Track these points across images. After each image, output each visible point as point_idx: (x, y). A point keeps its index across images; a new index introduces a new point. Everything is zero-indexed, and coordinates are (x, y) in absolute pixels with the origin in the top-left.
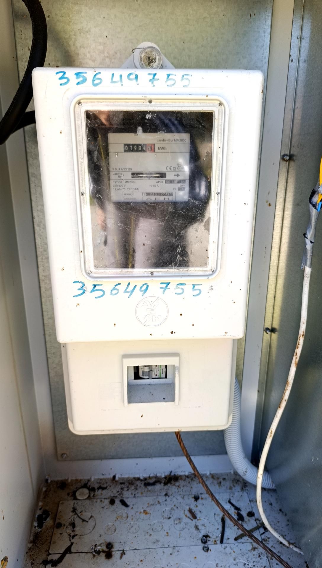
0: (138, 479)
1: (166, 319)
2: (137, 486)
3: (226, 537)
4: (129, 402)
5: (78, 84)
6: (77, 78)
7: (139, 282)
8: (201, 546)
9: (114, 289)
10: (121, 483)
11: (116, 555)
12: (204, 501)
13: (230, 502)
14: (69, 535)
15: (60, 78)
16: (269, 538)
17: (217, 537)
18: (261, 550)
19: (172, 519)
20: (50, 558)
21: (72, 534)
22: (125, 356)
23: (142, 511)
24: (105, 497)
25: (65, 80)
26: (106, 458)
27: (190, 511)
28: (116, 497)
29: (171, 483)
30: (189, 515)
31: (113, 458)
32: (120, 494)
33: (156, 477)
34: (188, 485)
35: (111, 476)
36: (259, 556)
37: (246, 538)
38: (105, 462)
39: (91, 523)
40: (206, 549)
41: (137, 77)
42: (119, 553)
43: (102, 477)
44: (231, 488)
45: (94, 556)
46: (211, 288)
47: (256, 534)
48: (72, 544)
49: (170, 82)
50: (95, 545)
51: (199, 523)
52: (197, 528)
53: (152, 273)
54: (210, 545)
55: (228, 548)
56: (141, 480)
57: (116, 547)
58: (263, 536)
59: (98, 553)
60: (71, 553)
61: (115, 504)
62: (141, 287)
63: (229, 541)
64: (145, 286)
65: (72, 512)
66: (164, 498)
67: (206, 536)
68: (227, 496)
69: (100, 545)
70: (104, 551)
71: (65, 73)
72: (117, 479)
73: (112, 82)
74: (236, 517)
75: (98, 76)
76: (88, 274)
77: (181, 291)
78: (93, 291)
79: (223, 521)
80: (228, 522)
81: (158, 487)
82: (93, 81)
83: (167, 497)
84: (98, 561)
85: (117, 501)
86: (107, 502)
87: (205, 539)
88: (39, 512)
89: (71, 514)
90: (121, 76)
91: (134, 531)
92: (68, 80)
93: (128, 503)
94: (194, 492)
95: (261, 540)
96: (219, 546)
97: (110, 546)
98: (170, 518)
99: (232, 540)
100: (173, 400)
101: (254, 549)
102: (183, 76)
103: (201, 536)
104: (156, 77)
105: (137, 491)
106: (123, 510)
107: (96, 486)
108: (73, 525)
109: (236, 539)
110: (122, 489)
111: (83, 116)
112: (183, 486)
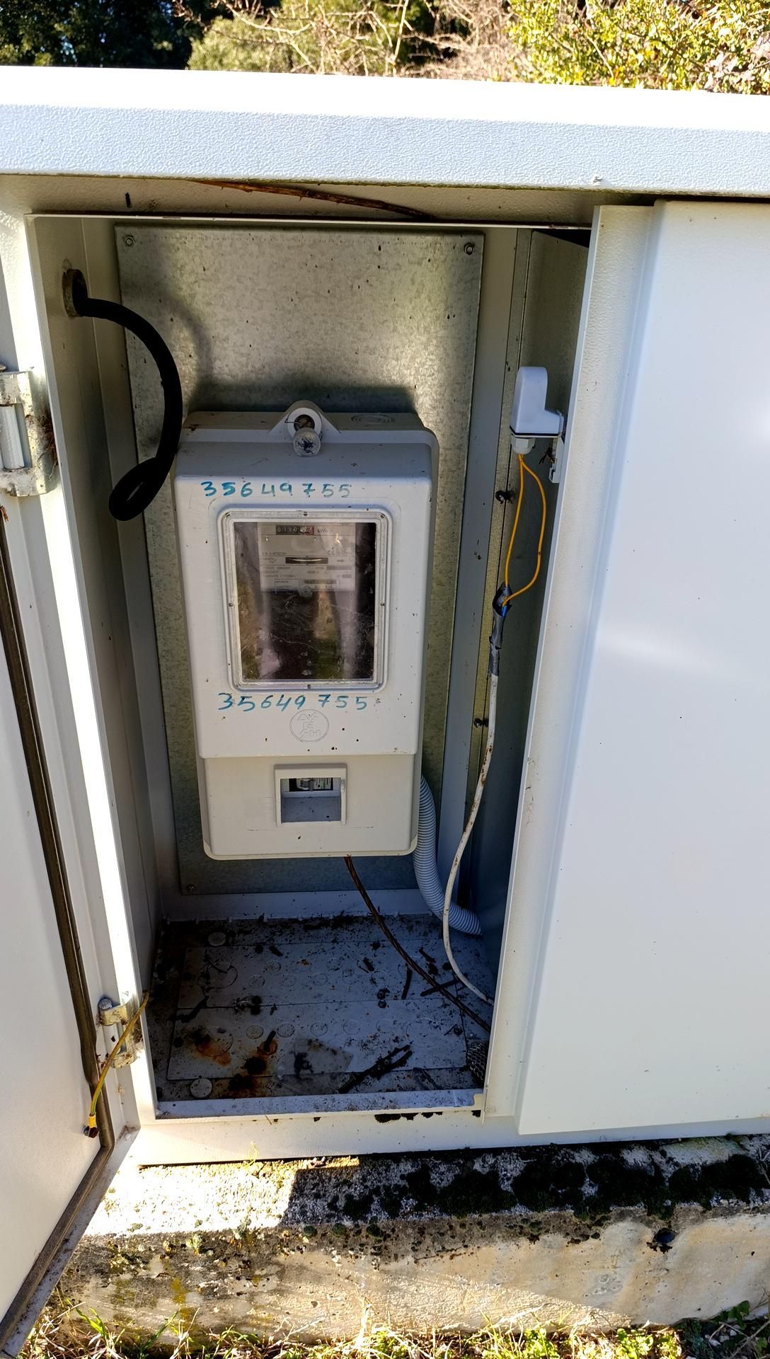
0: (296, 921)
1: (326, 734)
2: (294, 929)
3: (410, 991)
4: (283, 821)
5: (225, 494)
6: (224, 489)
7: (295, 695)
8: (376, 1001)
9: (265, 701)
10: (271, 927)
11: (266, 1010)
12: (385, 950)
13: (421, 951)
14: (203, 988)
15: (206, 489)
16: (467, 994)
17: (398, 992)
18: (454, 1007)
19: (341, 970)
20: (179, 1013)
21: (206, 987)
22: (279, 767)
23: (300, 960)
24: (249, 943)
25: (212, 491)
26: (251, 891)
27: (366, 961)
28: (264, 944)
29: (342, 927)
30: (364, 966)
31: (260, 891)
32: (269, 940)
33: (321, 918)
34: (367, 929)
35: (257, 917)
36: (451, 1014)
37: (437, 994)
38: (248, 897)
39: (231, 974)
40: (383, 1005)
41: (290, 488)
42: (269, 1009)
43: (244, 918)
44: (425, 934)
45: (237, 1011)
46: (378, 701)
47: (451, 990)
48: (207, 998)
49: (327, 493)
50: (238, 1000)
51: (377, 976)
52: (373, 981)
53: (309, 686)
54: (389, 1001)
55: (412, 1004)
56: (300, 922)
57: (266, 1001)
58: (460, 992)
59: (242, 1008)
60: (207, 1007)
61: (263, 953)
62: (297, 700)
63: (414, 996)
64: (301, 699)
65: (204, 961)
66: (331, 945)
67: (385, 991)
68: (418, 944)
69: (244, 999)
70: (248, 1006)
71: (211, 484)
72: (265, 920)
73: (263, 493)
74: (426, 970)
75: (247, 487)
76: (236, 687)
77: (343, 704)
78: (241, 703)
79: (409, 974)
80: (416, 975)
81: (323, 931)
82: (243, 491)
83: (336, 944)
84: (242, 1016)
85: (266, 949)
86: (251, 949)
87: (382, 994)
88: (158, 962)
89: (203, 963)
90: (273, 487)
91: (289, 983)
92: (215, 491)
93: (281, 951)
94: (373, 938)
95: (455, 996)
96: (400, 1002)
97: (257, 1000)
98: (337, 969)
99: (418, 995)
100: (339, 819)
101: (445, 1006)
102: (342, 486)
103: (377, 990)
104: (311, 488)
105: (293, 937)
106: (275, 960)
107: (236, 929)
108: (207, 976)
109: (423, 994)
110: (273, 934)
111: (232, 528)
112: (359, 931)
